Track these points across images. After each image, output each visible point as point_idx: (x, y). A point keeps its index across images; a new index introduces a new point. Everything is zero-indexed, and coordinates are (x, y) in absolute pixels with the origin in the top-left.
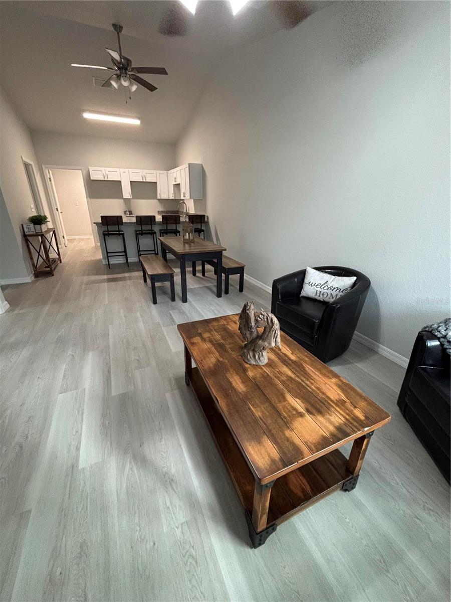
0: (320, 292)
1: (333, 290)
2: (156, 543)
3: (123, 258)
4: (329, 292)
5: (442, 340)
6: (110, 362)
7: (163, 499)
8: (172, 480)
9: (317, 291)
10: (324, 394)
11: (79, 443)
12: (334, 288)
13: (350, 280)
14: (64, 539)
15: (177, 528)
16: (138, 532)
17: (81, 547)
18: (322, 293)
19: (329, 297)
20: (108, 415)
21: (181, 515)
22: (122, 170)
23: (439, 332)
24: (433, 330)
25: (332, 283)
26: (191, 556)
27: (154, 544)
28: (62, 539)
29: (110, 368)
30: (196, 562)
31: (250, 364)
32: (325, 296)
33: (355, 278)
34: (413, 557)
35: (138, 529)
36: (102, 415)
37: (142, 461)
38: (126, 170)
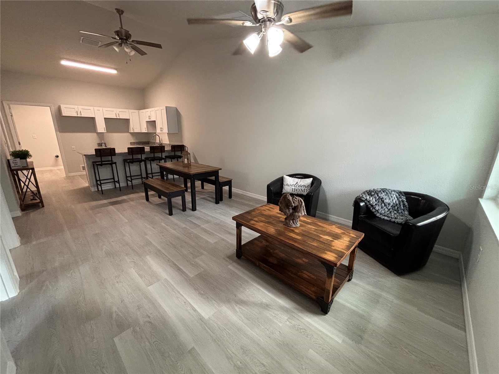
0: (295, 189)
1: (302, 187)
2: (280, 331)
3: (112, 184)
4: (300, 188)
5: (365, 201)
6: (169, 258)
7: (268, 314)
8: (268, 305)
9: (293, 188)
10: (334, 232)
11: (192, 307)
12: (302, 186)
13: (310, 180)
14: (229, 350)
15: (286, 322)
16: (267, 331)
17: (242, 348)
18: (296, 189)
19: (300, 191)
20: (199, 288)
21: (284, 317)
22: (96, 108)
23: (364, 198)
24: (360, 198)
25: (300, 183)
26: (300, 329)
27: (280, 332)
28: (227, 351)
29: (173, 262)
30: (305, 330)
31: (293, 227)
32: (298, 191)
33: (312, 179)
34: (384, 294)
35: (267, 330)
36: (195, 289)
37: (243, 303)
38: (101, 109)
